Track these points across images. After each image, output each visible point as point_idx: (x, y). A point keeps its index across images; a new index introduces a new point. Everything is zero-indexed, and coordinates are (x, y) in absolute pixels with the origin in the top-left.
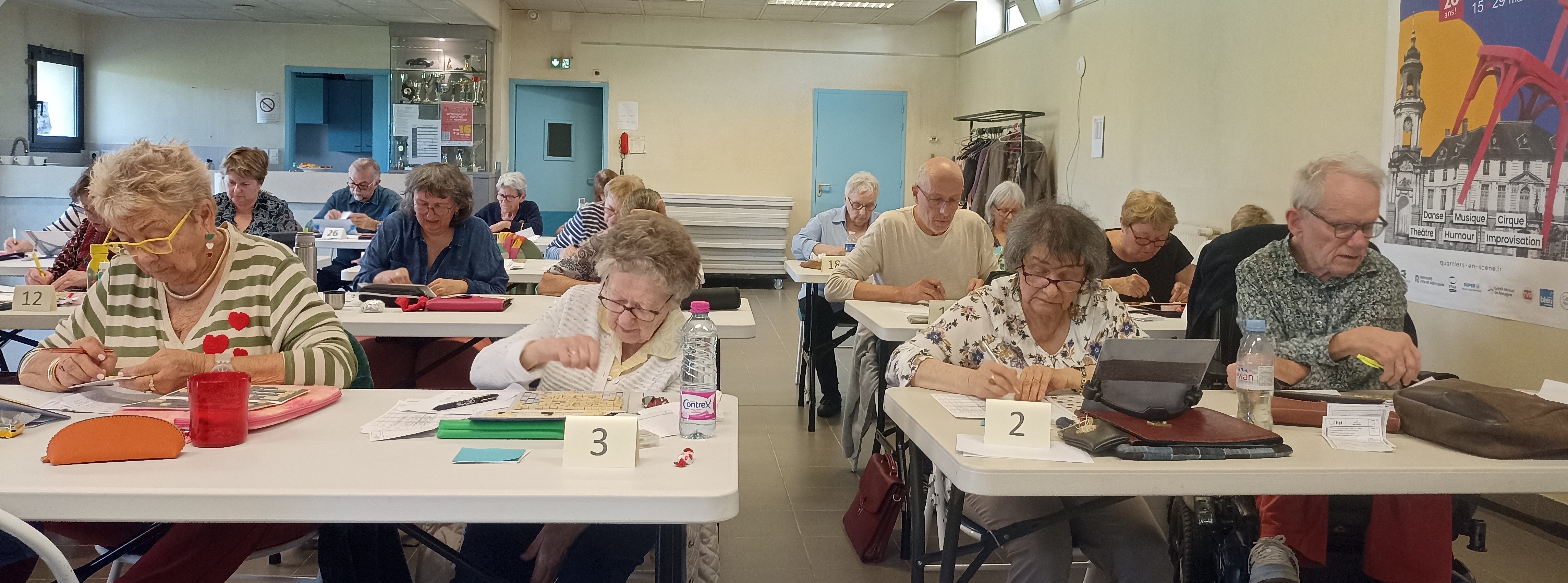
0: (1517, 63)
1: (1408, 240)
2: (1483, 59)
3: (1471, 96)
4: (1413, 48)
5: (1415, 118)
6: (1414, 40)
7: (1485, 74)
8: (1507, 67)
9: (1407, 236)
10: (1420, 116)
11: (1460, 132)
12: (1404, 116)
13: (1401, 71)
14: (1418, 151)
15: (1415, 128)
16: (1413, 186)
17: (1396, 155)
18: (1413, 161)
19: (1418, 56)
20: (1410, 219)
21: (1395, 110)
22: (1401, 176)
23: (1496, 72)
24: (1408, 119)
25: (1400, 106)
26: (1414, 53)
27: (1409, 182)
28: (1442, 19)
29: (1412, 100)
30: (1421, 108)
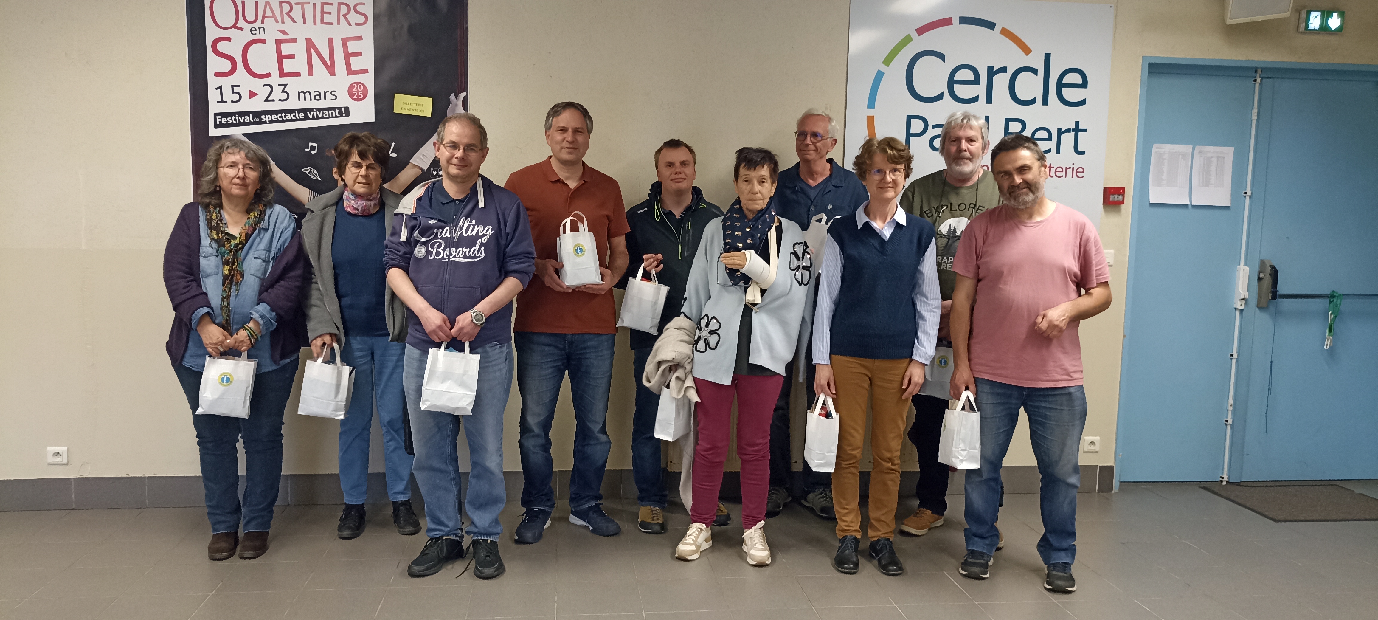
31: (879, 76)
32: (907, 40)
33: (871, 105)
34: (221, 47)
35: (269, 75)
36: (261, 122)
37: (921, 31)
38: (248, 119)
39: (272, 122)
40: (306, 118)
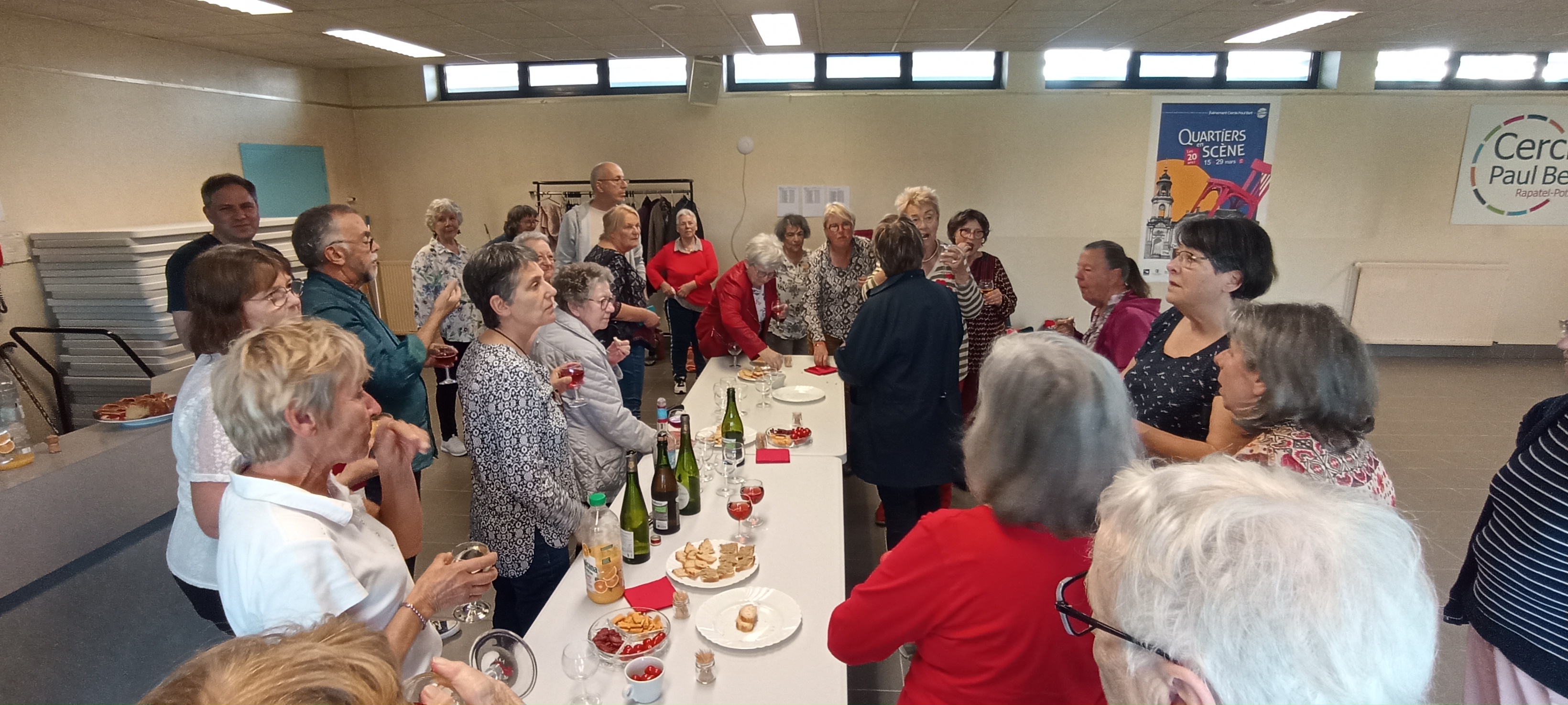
0: (1228, 187)
1: (1160, 256)
2: (1210, 184)
3: (1203, 197)
4: (1166, 174)
5: (1167, 205)
6: (1166, 171)
7: (1211, 190)
8: (1224, 188)
9: (1160, 255)
10: (1171, 204)
11: (1195, 212)
12: (1160, 204)
13: (1158, 183)
14: (1170, 219)
15: (1167, 209)
16: (1165, 234)
17: (1153, 221)
18: (1164, 223)
19: (1169, 178)
20: (1162, 247)
21: (1152, 201)
22: (1155, 230)
23: (1218, 190)
24: (1163, 205)
25: (1157, 199)
26: (1166, 176)
27: (1162, 232)
28: (1186, 164)
29: (1165, 197)
30: (1171, 201)
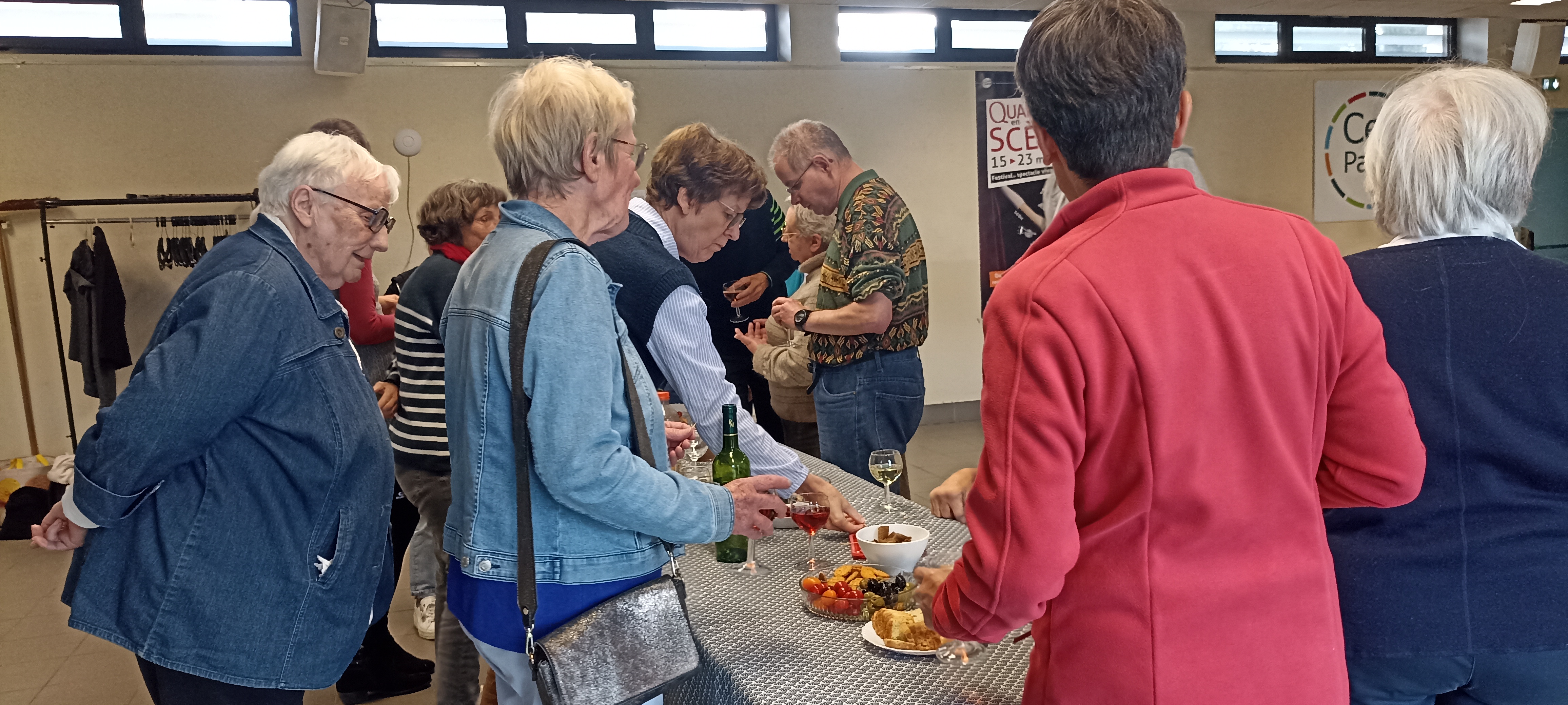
31: (1331, 129)
32: (1344, 107)
33: (1327, 147)
34: (995, 133)
35: (1021, 149)
36: (1017, 178)
37: (1351, 101)
38: (1010, 176)
39: (1023, 177)
40: (1041, 174)
